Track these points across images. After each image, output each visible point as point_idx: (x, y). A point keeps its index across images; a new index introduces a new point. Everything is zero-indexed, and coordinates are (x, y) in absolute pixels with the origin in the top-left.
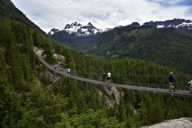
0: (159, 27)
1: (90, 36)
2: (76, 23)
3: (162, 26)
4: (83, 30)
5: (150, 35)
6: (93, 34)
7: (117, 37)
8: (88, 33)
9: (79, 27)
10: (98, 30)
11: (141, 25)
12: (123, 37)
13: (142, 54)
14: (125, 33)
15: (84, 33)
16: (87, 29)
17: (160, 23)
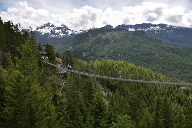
0: (130, 30)
1: (64, 37)
2: (49, 23)
3: (133, 30)
4: (57, 31)
5: (123, 37)
6: (67, 35)
7: (92, 39)
8: (62, 35)
9: (52, 28)
10: (73, 31)
11: (114, 27)
12: (98, 39)
13: (117, 55)
14: (99, 35)
15: (57, 34)
16: (60, 30)
17: (131, 26)
